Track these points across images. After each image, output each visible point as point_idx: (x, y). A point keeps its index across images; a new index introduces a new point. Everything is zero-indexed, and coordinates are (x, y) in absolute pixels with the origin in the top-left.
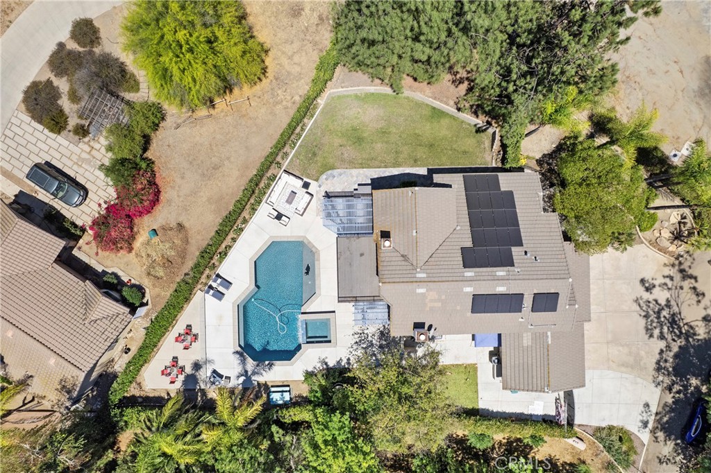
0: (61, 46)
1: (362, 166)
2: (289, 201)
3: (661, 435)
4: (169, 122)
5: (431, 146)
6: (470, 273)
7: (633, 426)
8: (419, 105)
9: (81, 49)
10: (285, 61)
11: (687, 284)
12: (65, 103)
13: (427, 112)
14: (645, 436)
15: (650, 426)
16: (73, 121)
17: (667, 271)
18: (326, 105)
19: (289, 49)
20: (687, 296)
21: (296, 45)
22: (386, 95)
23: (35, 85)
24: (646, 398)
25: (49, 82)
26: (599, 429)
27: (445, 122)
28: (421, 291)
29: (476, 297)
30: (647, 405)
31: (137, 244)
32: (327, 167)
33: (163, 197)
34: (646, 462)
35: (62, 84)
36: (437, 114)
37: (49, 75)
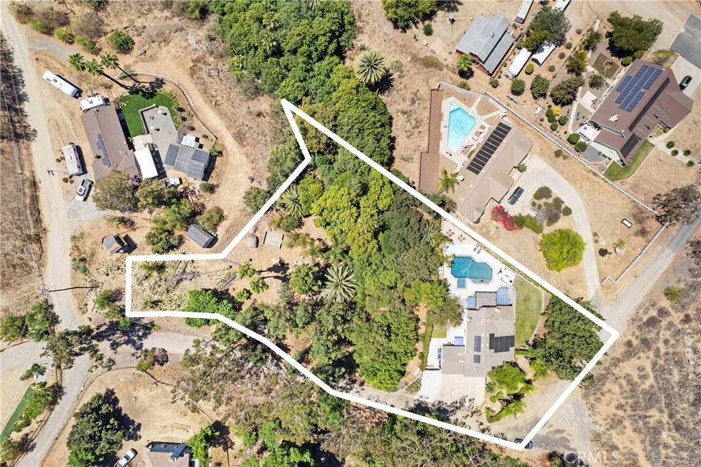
0: (563, 202)
1: (517, 301)
2: (506, 276)
3: (417, 403)
4: (535, 235)
5: (522, 325)
6: (488, 336)
7: (420, 392)
8: (536, 322)
9: (562, 209)
10: (554, 277)
11: (470, 413)
12: (544, 200)
13: (534, 324)
14: (416, 396)
15: (420, 399)
16: (537, 202)
17: (475, 407)
18: (538, 290)
19: (558, 279)
20: (466, 413)
21: (560, 281)
22: (540, 310)
23: (550, 191)
24: (430, 397)
25: (551, 196)
26: (421, 380)
27: (530, 331)
28: (483, 320)
29: (480, 337)
30: (428, 398)
31: (493, 221)
32: (517, 289)
33: (509, 231)
34: (407, 397)
35: (550, 201)
36: (533, 328)
37: (554, 197)
